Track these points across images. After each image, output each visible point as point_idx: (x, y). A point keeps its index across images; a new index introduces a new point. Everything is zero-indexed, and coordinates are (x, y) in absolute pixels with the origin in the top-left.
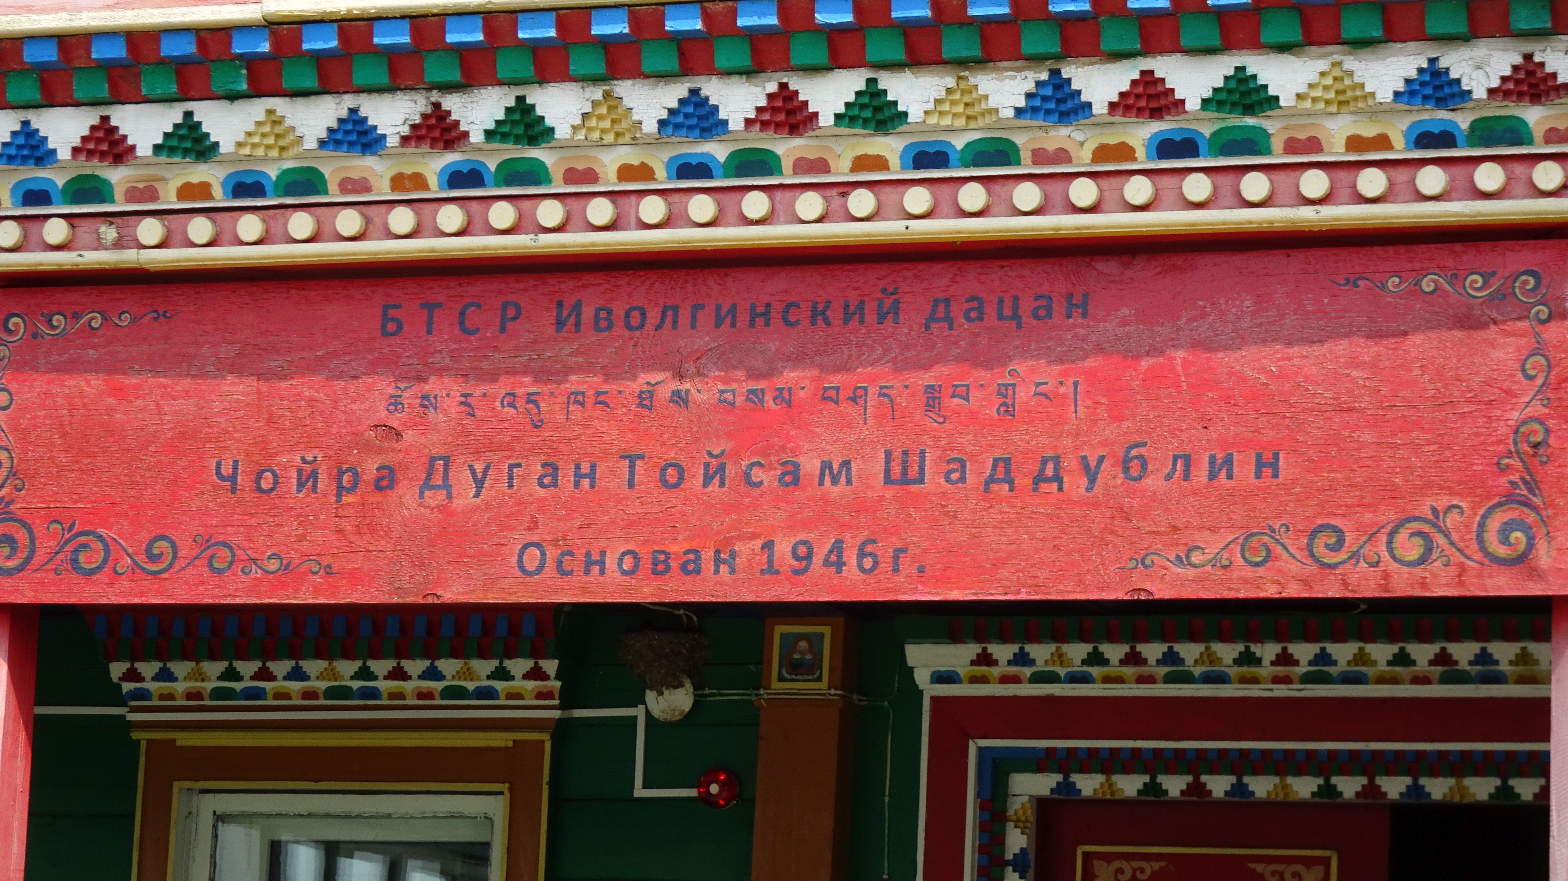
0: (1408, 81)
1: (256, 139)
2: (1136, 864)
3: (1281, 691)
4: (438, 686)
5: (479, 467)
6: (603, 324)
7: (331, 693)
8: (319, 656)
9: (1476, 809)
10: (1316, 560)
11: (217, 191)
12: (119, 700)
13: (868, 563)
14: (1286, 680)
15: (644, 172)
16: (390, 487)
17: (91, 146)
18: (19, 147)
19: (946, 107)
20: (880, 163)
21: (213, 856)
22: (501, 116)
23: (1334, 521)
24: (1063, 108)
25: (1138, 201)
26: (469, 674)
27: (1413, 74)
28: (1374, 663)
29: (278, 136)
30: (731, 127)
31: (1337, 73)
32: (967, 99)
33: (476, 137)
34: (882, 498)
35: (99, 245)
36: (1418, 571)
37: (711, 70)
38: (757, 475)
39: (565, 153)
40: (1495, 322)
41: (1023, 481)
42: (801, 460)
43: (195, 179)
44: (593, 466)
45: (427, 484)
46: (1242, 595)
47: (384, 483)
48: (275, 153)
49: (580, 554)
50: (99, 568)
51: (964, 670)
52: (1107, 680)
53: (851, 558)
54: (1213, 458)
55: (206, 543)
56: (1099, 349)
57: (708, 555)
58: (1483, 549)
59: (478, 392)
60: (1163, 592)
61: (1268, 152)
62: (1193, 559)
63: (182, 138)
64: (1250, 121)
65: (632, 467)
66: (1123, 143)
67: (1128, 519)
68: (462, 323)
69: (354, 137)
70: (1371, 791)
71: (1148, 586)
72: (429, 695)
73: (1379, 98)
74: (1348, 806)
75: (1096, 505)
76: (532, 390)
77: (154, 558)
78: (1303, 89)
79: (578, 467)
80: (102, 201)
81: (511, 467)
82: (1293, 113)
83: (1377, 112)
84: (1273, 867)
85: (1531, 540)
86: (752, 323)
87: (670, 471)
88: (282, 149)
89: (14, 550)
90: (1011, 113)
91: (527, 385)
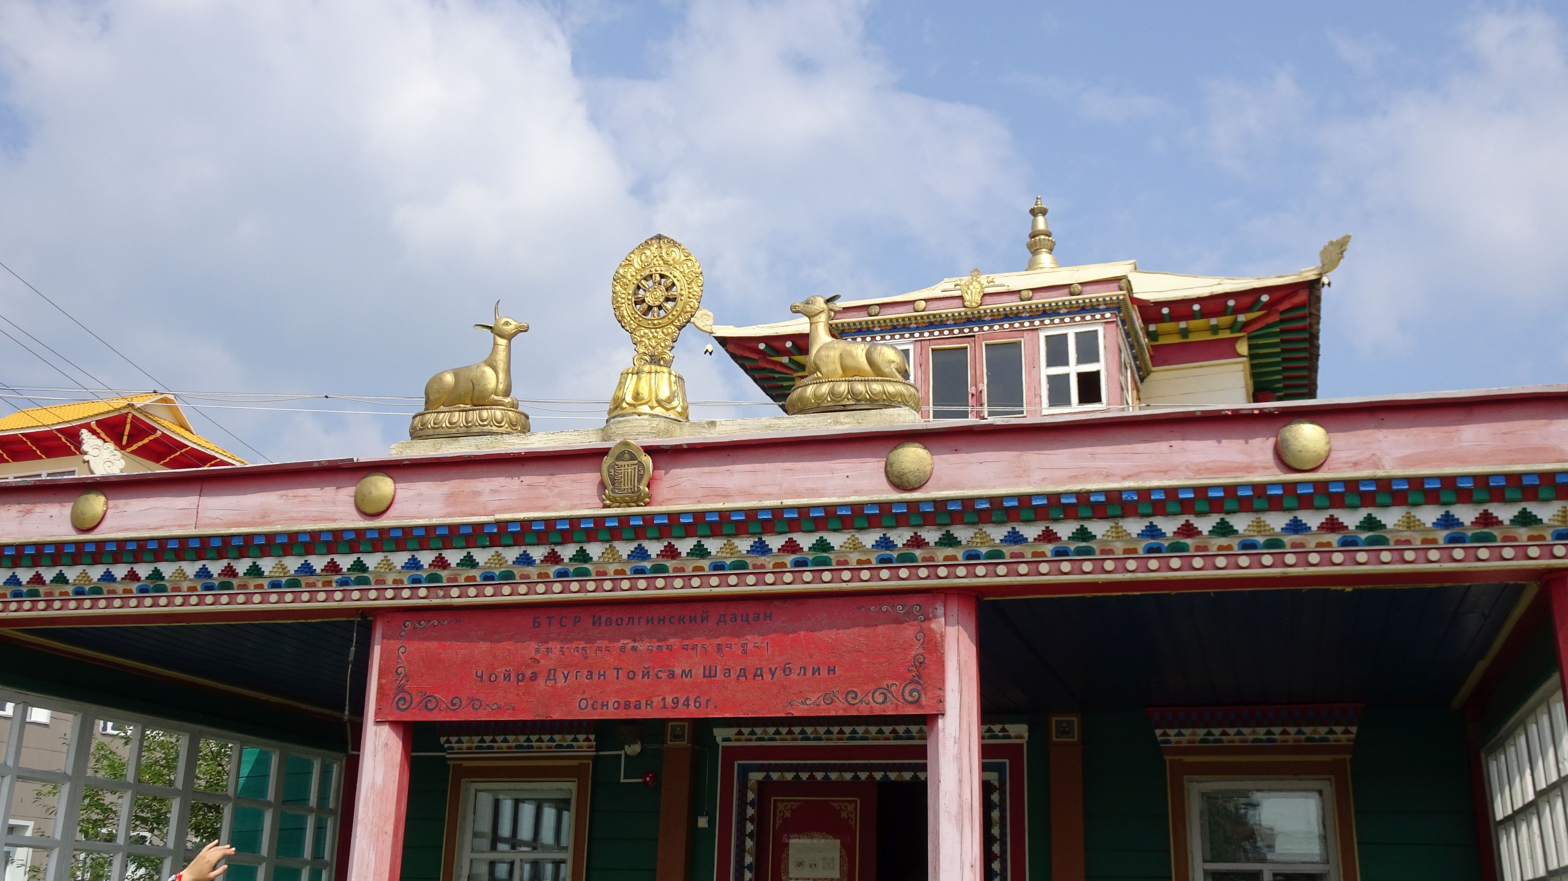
0: (876, 541)
1: (492, 561)
2: (791, 803)
3: (840, 743)
4: (554, 744)
5: (566, 673)
6: (608, 624)
7: (517, 747)
8: (513, 734)
9: (906, 783)
10: (848, 702)
11: (478, 579)
12: (444, 750)
13: (697, 705)
14: (842, 739)
15: (623, 572)
16: (535, 680)
17: (435, 564)
18: (411, 564)
19: (724, 550)
20: (702, 569)
21: (475, 805)
22: (575, 553)
23: (855, 690)
24: (763, 550)
25: (788, 581)
26: (564, 740)
27: (878, 539)
28: (871, 733)
29: (499, 560)
30: (652, 557)
31: (853, 538)
32: (731, 547)
33: (566, 560)
34: (702, 682)
35: (437, 597)
36: (882, 706)
37: (646, 538)
38: (660, 674)
39: (595, 566)
40: (907, 621)
41: (750, 676)
42: (675, 669)
43: (470, 575)
44: (605, 672)
45: (548, 679)
46: (823, 714)
47: (533, 679)
48: (498, 566)
49: (600, 702)
50: (435, 708)
51: (733, 737)
52: (782, 740)
53: (692, 703)
54: (813, 668)
55: (472, 700)
56: (775, 631)
57: (643, 702)
58: (904, 698)
59: (566, 646)
60: (797, 714)
61: (831, 565)
62: (807, 702)
63: (466, 561)
64: (825, 555)
65: (618, 672)
66: (783, 562)
67: (785, 689)
68: (561, 623)
69: (525, 560)
70: (871, 777)
71: (792, 712)
72: (550, 747)
73: (867, 547)
74: (863, 782)
75: (774, 684)
76: (584, 646)
77: (454, 705)
78: (842, 544)
79: (599, 672)
80: (439, 582)
81: (577, 672)
82: (839, 552)
83: (867, 551)
84: (838, 804)
85: (920, 695)
86: (659, 623)
87: (631, 673)
88: (501, 564)
89: (405, 702)
90: (745, 552)
91: (582, 644)
